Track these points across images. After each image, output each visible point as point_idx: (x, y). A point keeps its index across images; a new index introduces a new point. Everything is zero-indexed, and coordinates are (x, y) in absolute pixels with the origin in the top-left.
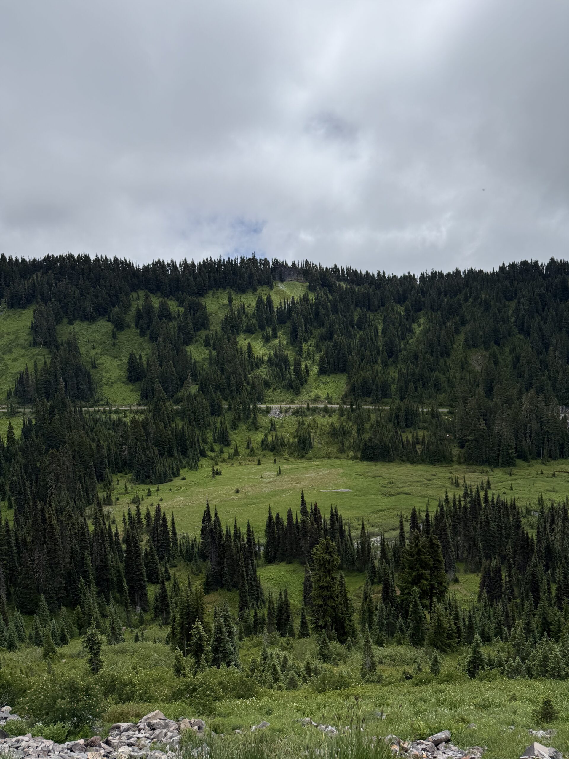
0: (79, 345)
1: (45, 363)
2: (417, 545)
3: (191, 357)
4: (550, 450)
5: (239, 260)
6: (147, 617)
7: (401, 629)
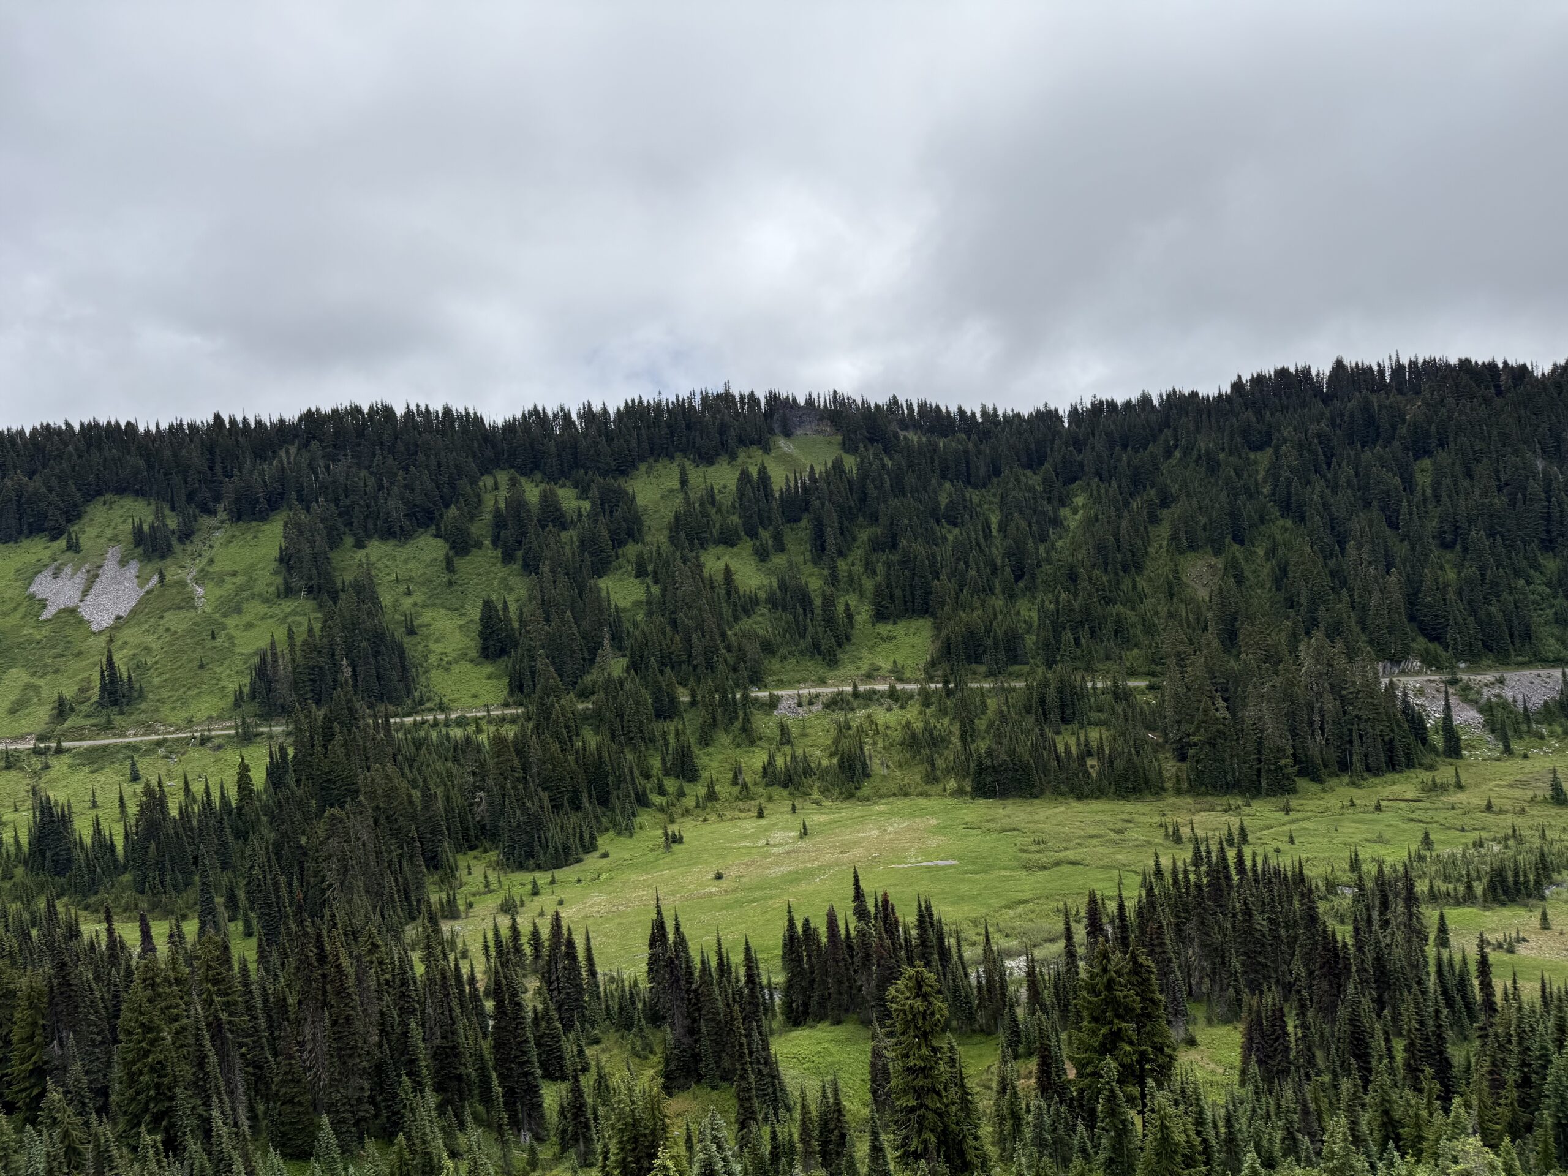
0: (379, 590)
1: (310, 630)
2: (1105, 970)
3: (609, 600)
4: (1366, 756)
5: (698, 398)
6: (546, 1152)
7: (1083, 1151)
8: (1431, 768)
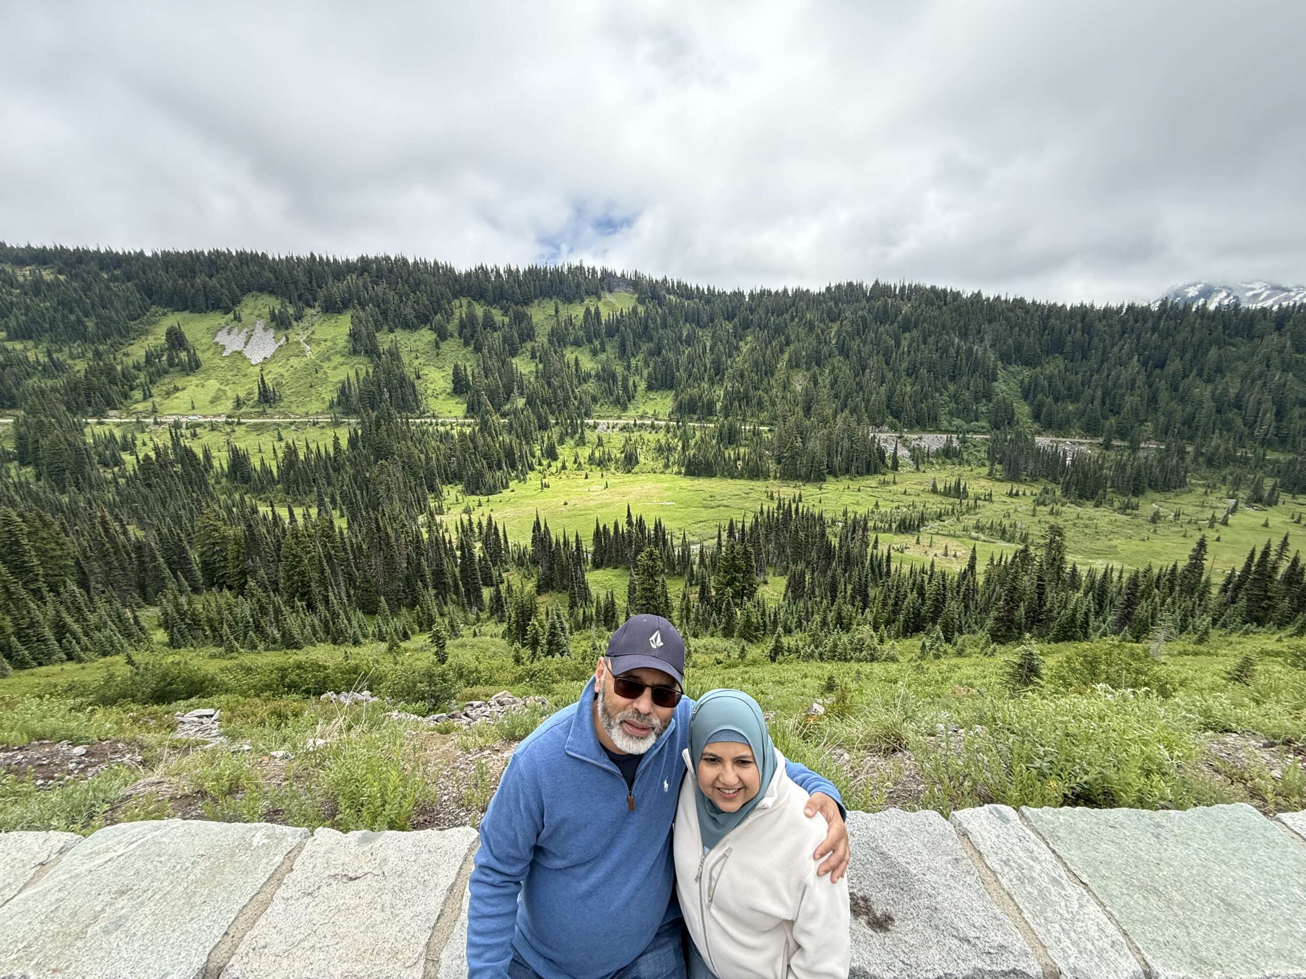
0: (402, 355)
1: (367, 372)
2: (732, 552)
3: (517, 370)
4: (858, 467)
5: (566, 267)
6: (483, 616)
7: (715, 624)
8: (885, 474)
